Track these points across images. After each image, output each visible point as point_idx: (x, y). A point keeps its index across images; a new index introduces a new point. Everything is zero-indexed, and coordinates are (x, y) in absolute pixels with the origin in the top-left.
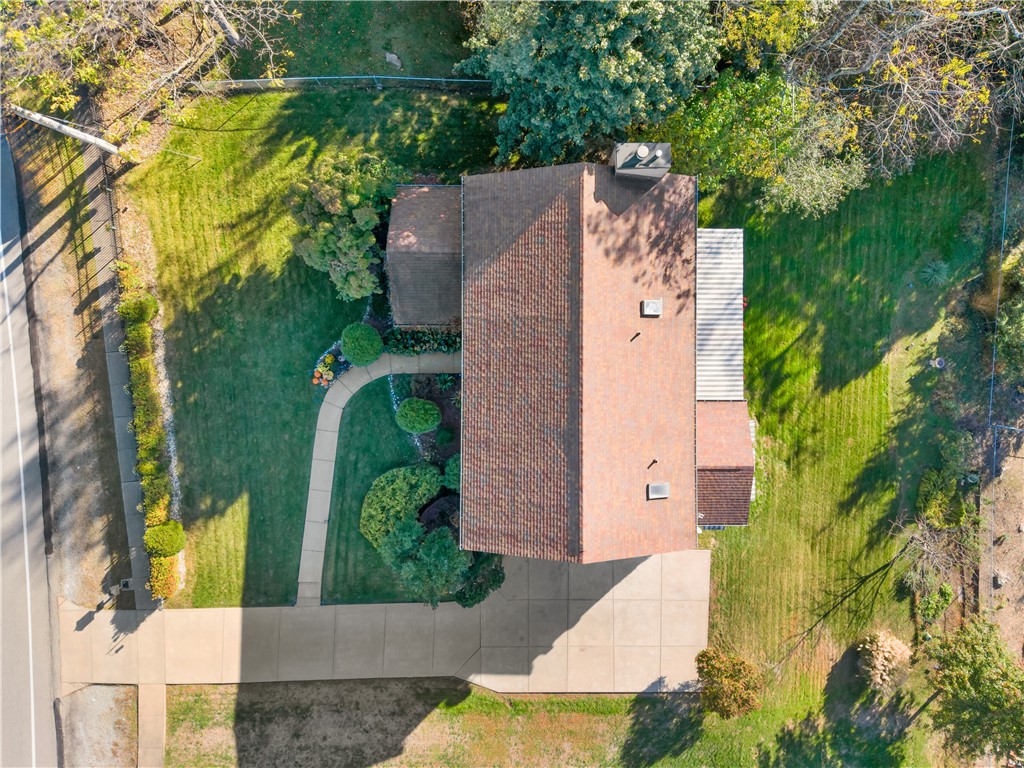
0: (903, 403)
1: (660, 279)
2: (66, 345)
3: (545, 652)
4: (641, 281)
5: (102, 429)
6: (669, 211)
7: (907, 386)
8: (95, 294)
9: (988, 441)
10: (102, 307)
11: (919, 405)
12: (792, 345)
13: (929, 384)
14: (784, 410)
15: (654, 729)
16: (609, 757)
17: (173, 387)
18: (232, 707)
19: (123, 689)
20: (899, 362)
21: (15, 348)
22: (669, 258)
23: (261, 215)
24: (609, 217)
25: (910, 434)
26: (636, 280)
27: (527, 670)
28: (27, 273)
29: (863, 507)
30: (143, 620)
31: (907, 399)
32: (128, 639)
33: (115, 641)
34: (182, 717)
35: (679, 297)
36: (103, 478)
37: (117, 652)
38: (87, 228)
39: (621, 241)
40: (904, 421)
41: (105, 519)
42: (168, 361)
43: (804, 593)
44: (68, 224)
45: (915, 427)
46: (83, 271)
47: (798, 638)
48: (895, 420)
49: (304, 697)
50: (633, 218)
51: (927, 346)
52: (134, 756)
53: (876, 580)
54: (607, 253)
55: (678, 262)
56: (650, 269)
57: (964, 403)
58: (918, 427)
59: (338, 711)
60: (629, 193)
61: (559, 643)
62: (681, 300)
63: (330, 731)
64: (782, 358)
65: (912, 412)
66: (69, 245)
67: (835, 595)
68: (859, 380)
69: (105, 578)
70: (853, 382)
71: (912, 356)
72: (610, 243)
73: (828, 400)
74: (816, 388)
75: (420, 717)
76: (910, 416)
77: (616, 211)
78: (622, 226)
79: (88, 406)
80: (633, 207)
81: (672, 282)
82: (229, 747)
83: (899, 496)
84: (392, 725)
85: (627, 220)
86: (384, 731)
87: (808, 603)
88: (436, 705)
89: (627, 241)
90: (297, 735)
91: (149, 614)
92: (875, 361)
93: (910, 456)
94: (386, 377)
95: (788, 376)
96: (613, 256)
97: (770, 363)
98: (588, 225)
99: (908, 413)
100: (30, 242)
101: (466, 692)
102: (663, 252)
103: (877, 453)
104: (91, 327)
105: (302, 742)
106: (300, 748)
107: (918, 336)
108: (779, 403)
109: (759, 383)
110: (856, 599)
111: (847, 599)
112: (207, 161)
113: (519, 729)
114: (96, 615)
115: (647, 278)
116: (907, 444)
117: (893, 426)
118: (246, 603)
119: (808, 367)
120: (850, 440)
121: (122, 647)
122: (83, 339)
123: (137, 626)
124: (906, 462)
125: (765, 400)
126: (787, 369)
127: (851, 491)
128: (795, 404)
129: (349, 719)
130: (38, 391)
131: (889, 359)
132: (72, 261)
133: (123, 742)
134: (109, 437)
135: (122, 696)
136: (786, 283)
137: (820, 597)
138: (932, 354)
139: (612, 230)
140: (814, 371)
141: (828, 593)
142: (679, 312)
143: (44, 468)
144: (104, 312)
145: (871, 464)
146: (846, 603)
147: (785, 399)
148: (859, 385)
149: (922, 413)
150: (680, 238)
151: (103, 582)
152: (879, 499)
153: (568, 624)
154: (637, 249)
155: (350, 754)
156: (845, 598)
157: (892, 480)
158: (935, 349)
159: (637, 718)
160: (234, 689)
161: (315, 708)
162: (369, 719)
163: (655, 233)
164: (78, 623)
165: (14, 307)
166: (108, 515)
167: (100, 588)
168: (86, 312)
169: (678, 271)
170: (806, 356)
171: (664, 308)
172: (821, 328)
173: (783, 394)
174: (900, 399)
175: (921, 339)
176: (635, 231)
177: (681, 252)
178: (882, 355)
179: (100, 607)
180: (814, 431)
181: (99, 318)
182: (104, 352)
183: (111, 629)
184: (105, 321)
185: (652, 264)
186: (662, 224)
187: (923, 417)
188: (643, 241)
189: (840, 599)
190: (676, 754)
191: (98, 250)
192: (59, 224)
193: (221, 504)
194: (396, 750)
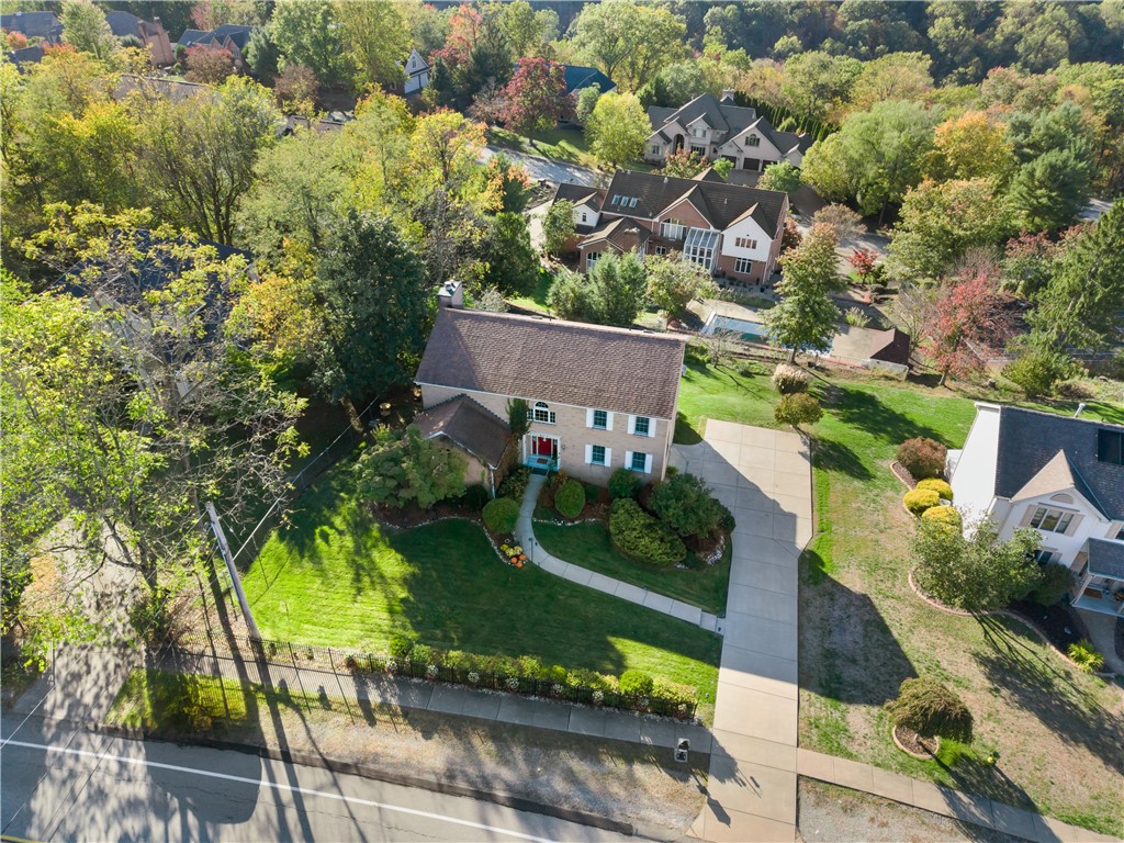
2: (401, 745)
3: (778, 504)
5: (505, 735)
8: (364, 702)
10: (379, 700)
18: (823, 699)
19: (803, 795)
21: (381, 800)
23: (361, 572)
27: (793, 517)
28: (306, 763)
30: (723, 750)
32: (744, 770)
33: (744, 784)
34: (836, 744)
36: (558, 748)
37: (758, 786)
38: (294, 690)
41: (604, 757)
44: (280, 706)
46: (334, 707)
49: (814, 649)
52: (886, 802)
59: (830, 631)
61: (771, 497)
63: (849, 638)
66: (303, 712)
69: (671, 776)
79: (476, 741)
82: (869, 713)
84: (843, 601)
86: (847, 606)
88: (825, 575)
90: (854, 661)
91: (717, 742)
94: (533, 523)
100: (277, 749)
101: (812, 554)
104: (395, 715)
105: (860, 658)
106: (867, 660)
112: (290, 601)
113: (843, 529)
114: (713, 797)
118: (716, 663)
121: (752, 778)
122: (402, 726)
123: (729, 757)
129: (837, 626)
130: (439, 789)
132: (319, 713)
133: (869, 811)
134: (515, 730)
135: (812, 797)
143: (528, 804)
144: (385, 699)
151: (675, 779)
153: (757, 490)
155: (870, 629)
160: (805, 693)
161: (826, 645)
162: (837, 614)
164: (720, 820)
165: (335, 784)
166: (599, 753)
167: (682, 784)
168: (377, 716)
179: (703, 790)
181: (389, 706)
182: (426, 710)
183: (730, 785)
184: (394, 702)
191: (321, 689)
192: (275, 715)
193: (612, 655)
194: (865, 600)
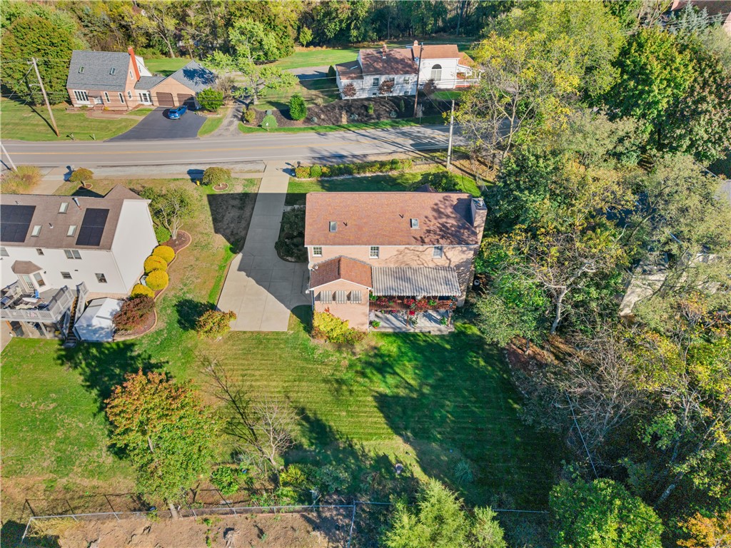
0: (369, 451)
1: (428, 228)
3: (247, 275)
4: (426, 220)
6: (459, 232)
7: (381, 453)
9: (341, 520)
11: (368, 462)
12: (402, 378)
13: (383, 470)
14: (363, 374)
15: (196, 311)
16: (188, 295)
17: (368, 177)
20: (398, 448)
22: (438, 233)
24: (452, 205)
25: (348, 458)
26: (426, 217)
27: (240, 270)
29: (300, 424)
31: (372, 454)
32: (281, 172)
33: (280, 169)
35: (421, 237)
37: (276, 170)
39: (442, 210)
40: (356, 453)
42: (378, 176)
43: (251, 386)
45: (352, 461)
47: (224, 383)
48: (357, 447)
49: (248, 210)
50: (453, 215)
51: (410, 468)
53: (249, 436)
54: (436, 204)
55: (437, 237)
56: (432, 223)
57: (370, 500)
58: (353, 464)
59: (238, 217)
60: (464, 213)
62: (419, 239)
63: (232, 215)
64: (395, 373)
65: (363, 458)
67: (245, 407)
68: (383, 419)
70: (381, 415)
71: (402, 457)
72: (441, 206)
73: (370, 399)
74: (377, 392)
75: (228, 240)
76: (360, 457)
77: (455, 208)
78: (449, 210)
80: (458, 216)
81: (428, 234)
83: (306, 451)
84: (228, 231)
85: (452, 213)
86: (226, 229)
87: (245, 389)
88: (232, 244)
89: (442, 213)
90: (233, 206)
91: (288, 174)
92: (397, 430)
93: (332, 459)
95: (384, 377)
96: (435, 207)
97: (391, 367)
98: (446, 196)
99: (362, 456)
101: (235, 253)
102: (441, 230)
103: (335, 433)
105: (230, 208)
107: (417, 462)
108: (368, 371)
109: (379, 360)
110: (239, 423)
111: (241, 417)
113: (213, 268)
114: (290, 165)
115: (428, 222)
116: (341, 456)
117: (354, 444)
118: (287, 194)
119: (389, 388)
120: (344, 414)
121: (278, 171)
123: (285, 173)
124: (328, 455)
125: (369, 364)
126: (388, 376)
127: (311, 415)
128: (366, 380)
129: (235, 220)
131: (398, 440)
136: (439, 374)
137: (246, 397)
138: (405, 472)
139: (446, 207)
140: (388, 391)
141: (247, 403)
142: (414, 238)
143: (341, 157)
145: (328, 429)
146: (240, 416)
147: (370, 375)
148: (380, 419)
149: (362, 466)
150: (448, 237)
152: (304, 436)
153: (258, 282)
154: (440, 218)
155: (220, 219)
156: (242, 415)
157: (316, 444)
158: (409, 475)
159: (204, 305)
161: (242, 211)
162: (233, 225)
163: (448, 225)
169: (434, 237)
170: (397, 387)
171: (415, 230)
172: (415, 395)
173: (373, 374)
174: (372, 449)
175: (414, 463)
176: (448, 217)
177: (442, 238)
178: (401, 435)
179: (292, 166)
180: (351, 391)
183: (283, 168)
185: (434, 224)
186: (453, 229)
187: (359, 467)
188: (444, 220)
189: (242, 411)
190: (179, 322)
194: (217, 231)
